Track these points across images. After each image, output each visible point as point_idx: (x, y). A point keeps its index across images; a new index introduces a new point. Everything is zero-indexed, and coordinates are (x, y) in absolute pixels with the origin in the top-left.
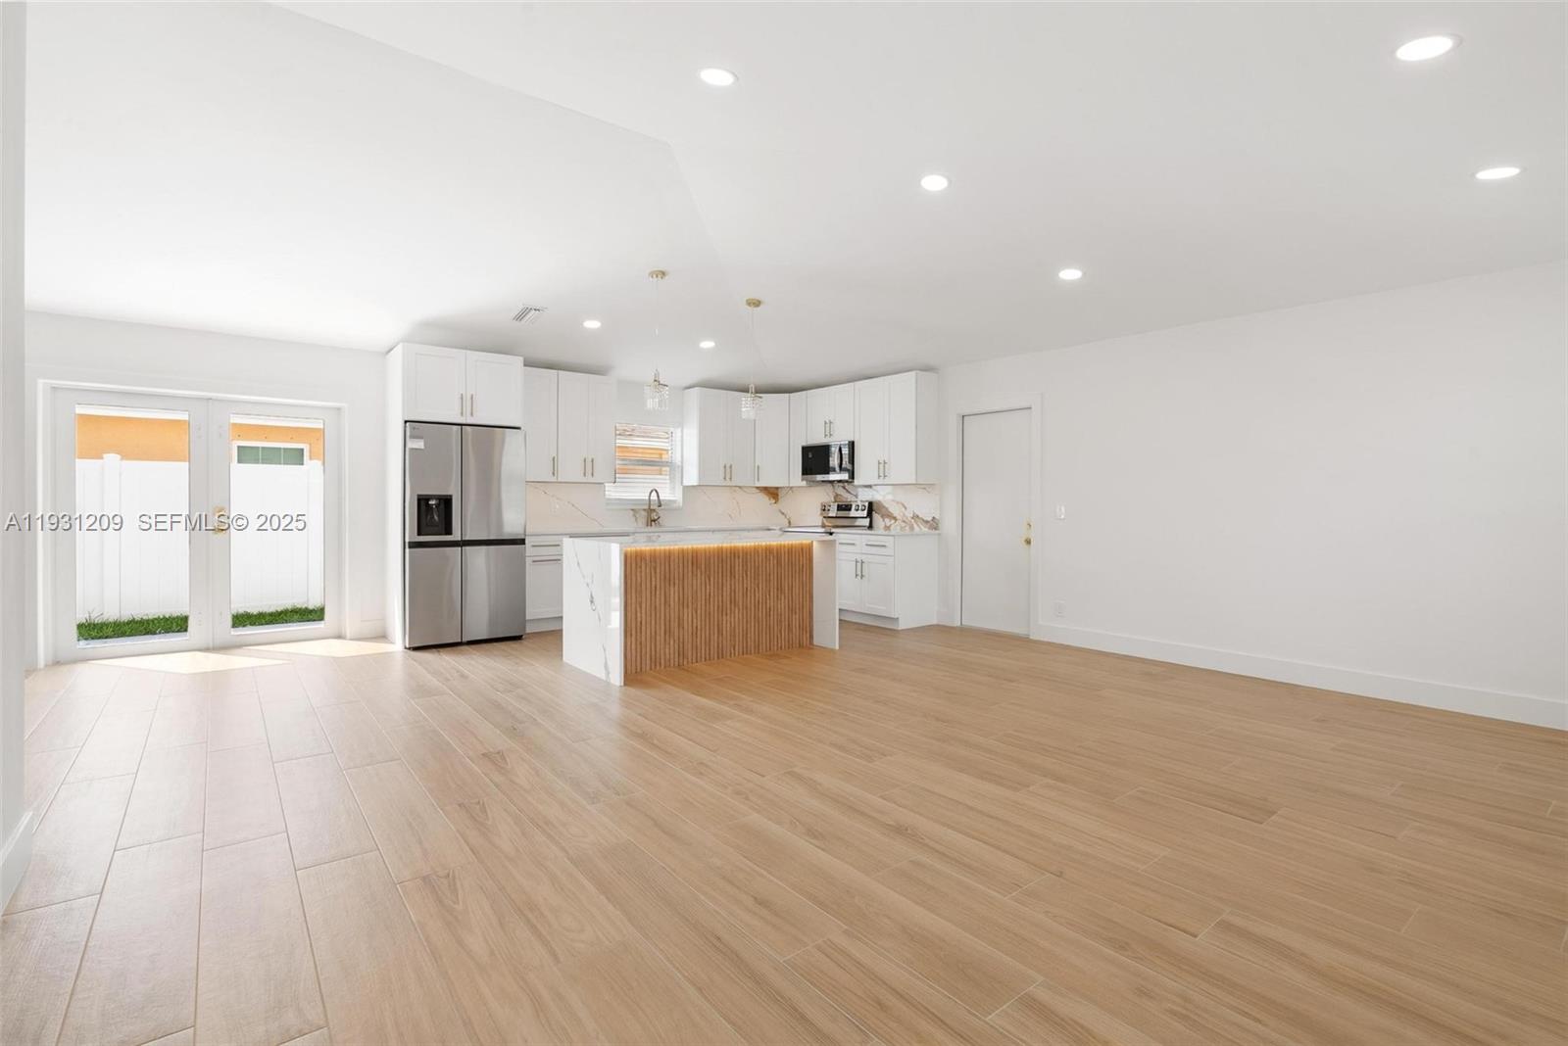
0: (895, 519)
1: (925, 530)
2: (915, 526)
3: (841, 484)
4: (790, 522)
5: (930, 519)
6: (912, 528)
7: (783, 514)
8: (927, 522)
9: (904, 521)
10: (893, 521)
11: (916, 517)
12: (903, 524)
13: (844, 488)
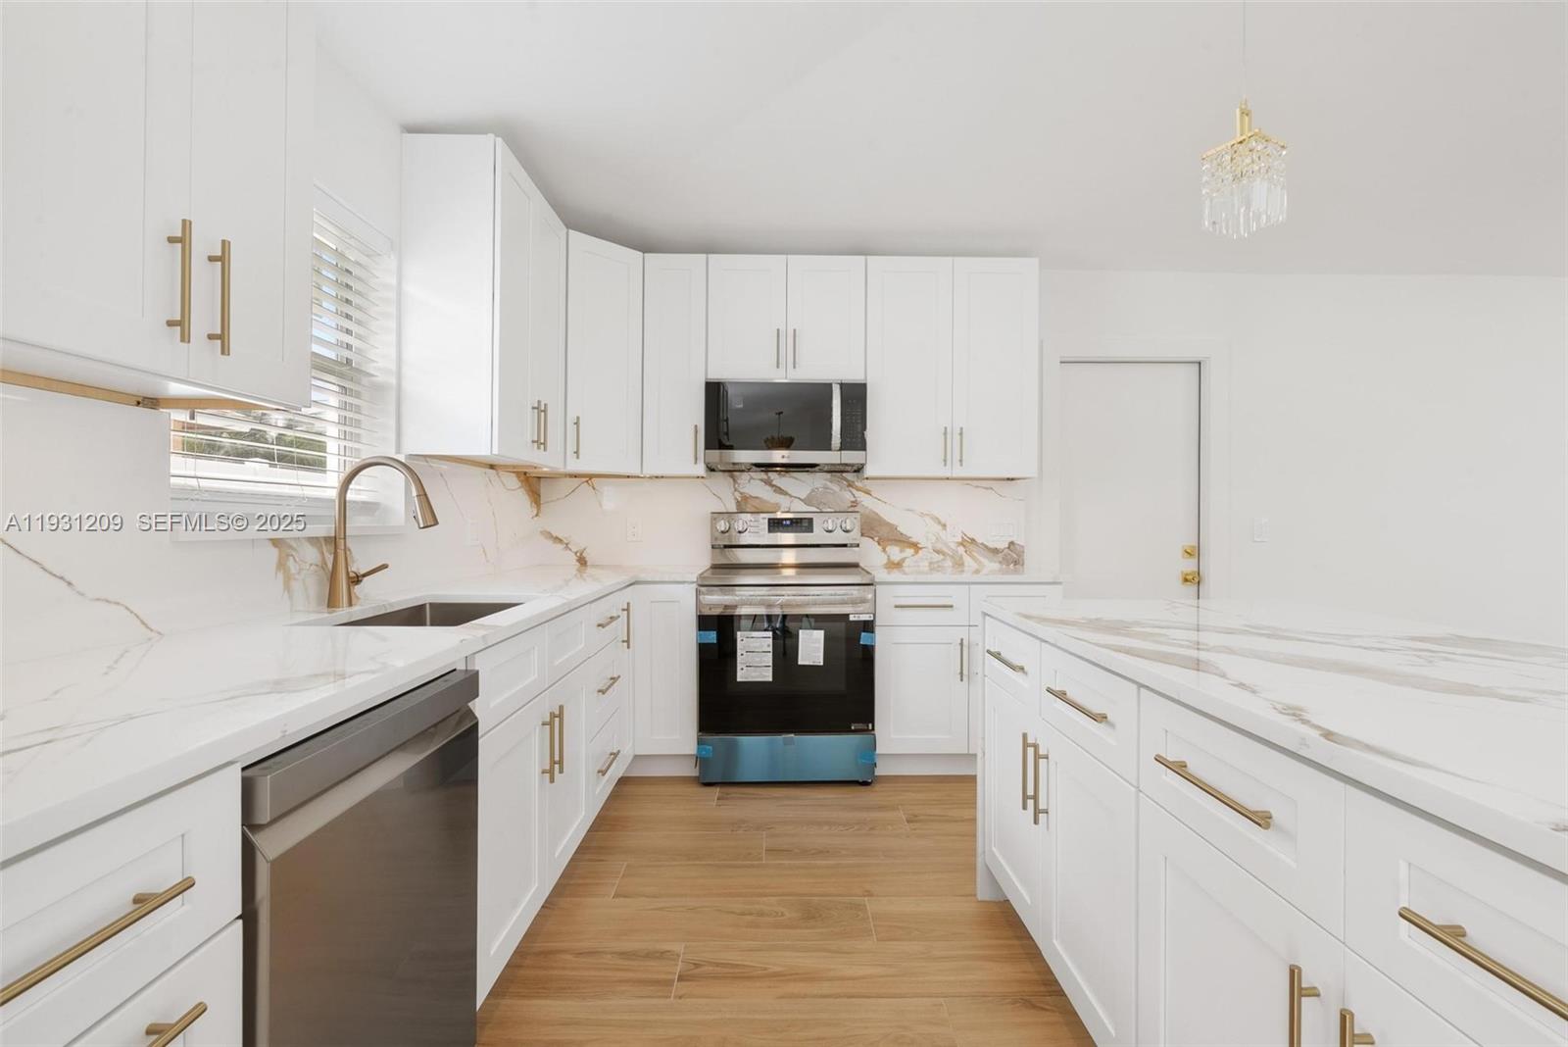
0: (915, 546)
1: (991, 565)
2: (967, 559)
3: (763, 476)
4: (582, 561)
5: (1002, 545)
6: (959, 564)
7: (558, 540)
8: (996, 551)
9: (938, 552)
10: (910, 551)
11: (968, 542)
12: (937, 557)
13: (768, 482)
